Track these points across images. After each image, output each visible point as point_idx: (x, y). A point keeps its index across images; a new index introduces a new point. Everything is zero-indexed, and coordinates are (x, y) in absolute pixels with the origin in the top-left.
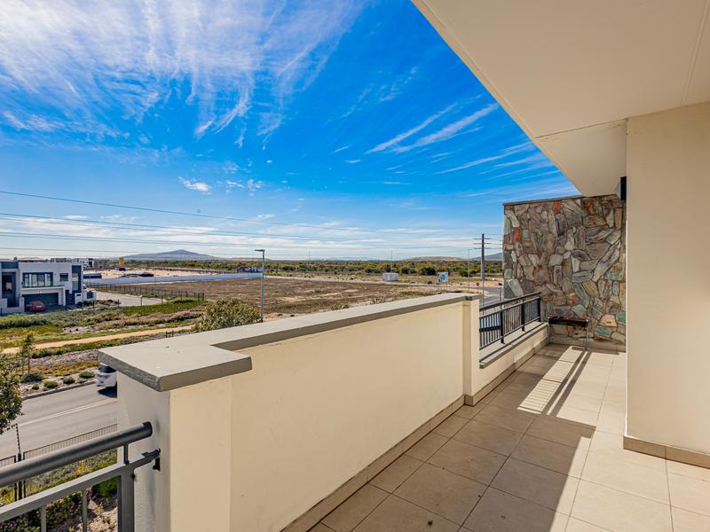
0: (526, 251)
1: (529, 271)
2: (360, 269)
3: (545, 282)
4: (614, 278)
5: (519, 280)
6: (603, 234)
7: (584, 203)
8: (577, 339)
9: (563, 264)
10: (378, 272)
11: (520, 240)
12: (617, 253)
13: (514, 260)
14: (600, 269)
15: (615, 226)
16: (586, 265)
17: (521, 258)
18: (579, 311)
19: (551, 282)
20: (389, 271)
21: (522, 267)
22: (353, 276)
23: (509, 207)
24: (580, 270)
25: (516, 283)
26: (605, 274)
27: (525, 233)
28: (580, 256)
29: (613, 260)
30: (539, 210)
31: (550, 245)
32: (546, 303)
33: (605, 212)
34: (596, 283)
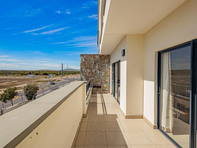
0: (86, 68)
1: (87, 74)
2: (18, 73)
3: (91, 77)
4: (106, 75)
5: (85, 76)
6: (104, 64)
7: (100, 56)
8: (98, 91)
9: (95, 72)
10: (26, 74)
11: (85, 65)
12: (107, 69)
13: (83, 71)
14: (103, 73)
15: (106, 63)
16: (100, 72)
17: (85, 70)
18: (99, 84)
19: (93, 77)
20: (30, 74)
21: (85, 72)
22: (15, 76)
23: (82, 55)
24: (99, 73)
25: (84, 77)
26: (104, 74)
27: (86, 63)
28: (99, 70)
29: (106, 71)
30: (90, 57)
31: (92, 67)
32: (91, 82)
33: (104, 59)
34: (103, 77)
